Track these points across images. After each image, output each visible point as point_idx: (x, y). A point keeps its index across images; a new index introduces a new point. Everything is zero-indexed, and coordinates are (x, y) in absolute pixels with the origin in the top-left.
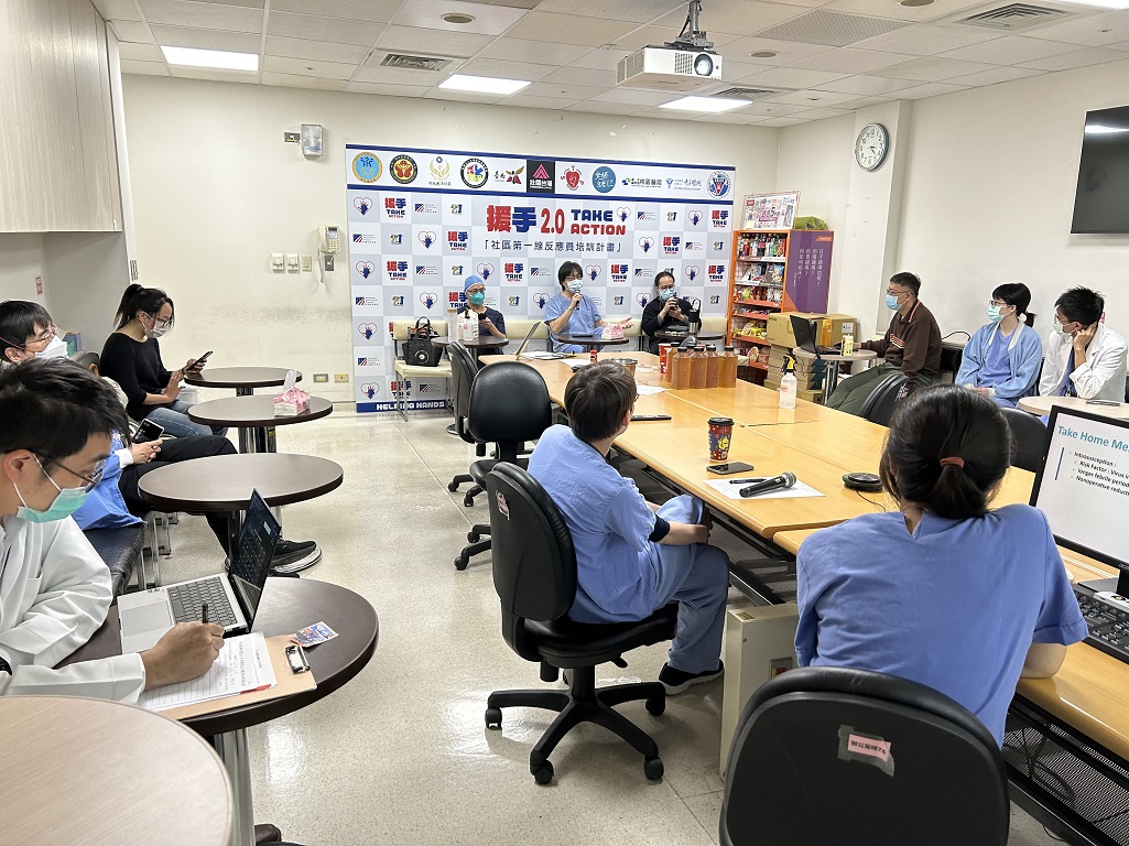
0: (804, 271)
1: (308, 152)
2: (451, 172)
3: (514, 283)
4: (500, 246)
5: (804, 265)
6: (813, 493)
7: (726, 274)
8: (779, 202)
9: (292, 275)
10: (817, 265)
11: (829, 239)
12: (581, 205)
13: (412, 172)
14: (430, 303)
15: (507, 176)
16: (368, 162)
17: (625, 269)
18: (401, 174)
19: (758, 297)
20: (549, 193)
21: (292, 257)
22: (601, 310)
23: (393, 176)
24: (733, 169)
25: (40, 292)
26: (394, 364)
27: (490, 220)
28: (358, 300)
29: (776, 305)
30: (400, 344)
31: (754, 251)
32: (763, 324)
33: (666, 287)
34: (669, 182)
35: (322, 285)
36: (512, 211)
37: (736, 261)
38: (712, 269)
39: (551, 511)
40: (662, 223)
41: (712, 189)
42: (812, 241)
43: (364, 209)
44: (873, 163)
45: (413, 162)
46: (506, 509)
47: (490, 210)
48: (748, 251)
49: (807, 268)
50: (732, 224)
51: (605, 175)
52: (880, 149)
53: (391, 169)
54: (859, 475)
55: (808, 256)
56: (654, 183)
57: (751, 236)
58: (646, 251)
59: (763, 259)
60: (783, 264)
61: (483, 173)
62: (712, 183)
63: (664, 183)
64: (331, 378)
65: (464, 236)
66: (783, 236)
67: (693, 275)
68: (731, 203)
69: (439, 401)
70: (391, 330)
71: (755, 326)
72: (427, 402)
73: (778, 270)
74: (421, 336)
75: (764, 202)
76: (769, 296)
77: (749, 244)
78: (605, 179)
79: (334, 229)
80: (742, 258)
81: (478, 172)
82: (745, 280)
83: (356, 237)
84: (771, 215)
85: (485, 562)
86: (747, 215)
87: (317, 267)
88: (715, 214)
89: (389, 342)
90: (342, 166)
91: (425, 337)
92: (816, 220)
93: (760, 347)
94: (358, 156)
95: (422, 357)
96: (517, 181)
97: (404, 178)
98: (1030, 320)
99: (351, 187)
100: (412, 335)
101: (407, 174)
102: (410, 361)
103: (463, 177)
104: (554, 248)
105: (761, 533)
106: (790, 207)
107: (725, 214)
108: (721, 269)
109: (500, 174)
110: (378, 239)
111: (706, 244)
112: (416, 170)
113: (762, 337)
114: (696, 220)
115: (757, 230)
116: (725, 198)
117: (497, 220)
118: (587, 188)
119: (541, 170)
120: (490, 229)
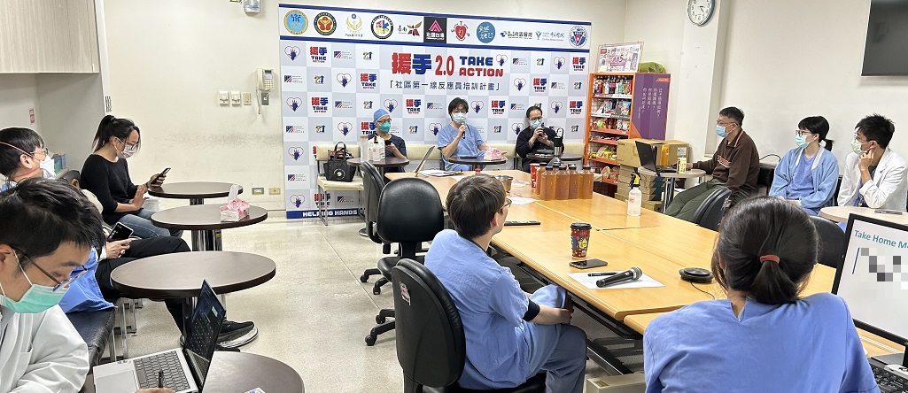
0: (646, 105)
1: (249, 10)
2: (364, 26)
3: (413, 115)
4: (402, 85)
5: (647, 101)
6: (656, 284)
7: (584, 108)
8: (627, 50)
9: (236, 108)
10: (657, 101)
11: (666, 80)
12: (467, 53)
13: (332, 26)
14: (346, 131)
15: (409, 30)
16: (296, 18)
17: (502, 104)
18: (323, 28)
19: (610, 126)
20: (442, 43)
21: (235, 94)
22: (483, 136)
23: (317, 29)
24: (589, 24)
25: (33, 122)
26: (317, 179)
27: (394, 64)
28: (288, 128)
29: (624, 133)
30: (321, 164)
31: (606, 90)
32: (614, 148)
33: (535, 119)
34: (539, 35)
35: (260, 116)
36: (412, 58)
37: (592, 98)
38: (573, 104)
39: (444, 297)
40: (532, 66)
41: (573, 40)
42: (653, 82)
43: (293, 55)
44: (702, 19)
45: (333, 18)
46: (408, 297)
47: (395, 56)
48: (601, 90)
49: (649, 103)
50: (589, 68)
51: (487, 29)
52: (707, 8)
53: (315, 24)
54: (693, 270)
55: (650, 94)
56: (526, 35)
57: (604, 77)
58: (519, 89)
59: (614, 96)
60: (630, 100)
61: (389, 27)
62: (573, 35)
63: (534, 35)
64: (266, 191)
65: (373, 77)
66: (630, 78)
67: (557, 109)
68: (588, 51)
69: (353, 210)
70: (315, 152)
71: (608, 149)
72: (343, 210)
73: (626, 105)
74: (338, 158)
75: (614, 50)
76: (619, 125)
77: (602, 84)
78: (487, 32)
79: (269, 72)
80: (597, 96)
81: (385, 26)
82: (599, 113)
83: (287, 78)
84: (620, 61)
85: (390, 340)
86: (601, 61)
87: (255, 102)
88: (575, 60)
89: (313, 162)
90: (276, 21)
91: (342, 158)
92: (656, 65)
93: (611, 166)
94: (288, 14)
95: (340, 174)
96: (415, 33)
97: (325, 31)
98: (829, 145)
99: (282, 38)
100: (332, 157)
101: (328, 28)
102: (330, 178)
103: (373, 31)
104: (446, 86)
105: (614, 317)
106: (635, 55)
107: (583, 60)
108: (580, 104)
109: (402, 28)
110: (304, 79)
111: (568, 84)
112: (335, 25)
113: (613, 159)
114: (560, 65)
115: (609, 73)
116: (583, 47)
117: (400, 64)
118: (472, 39)
119: (435, 25)
120: (394, 72)
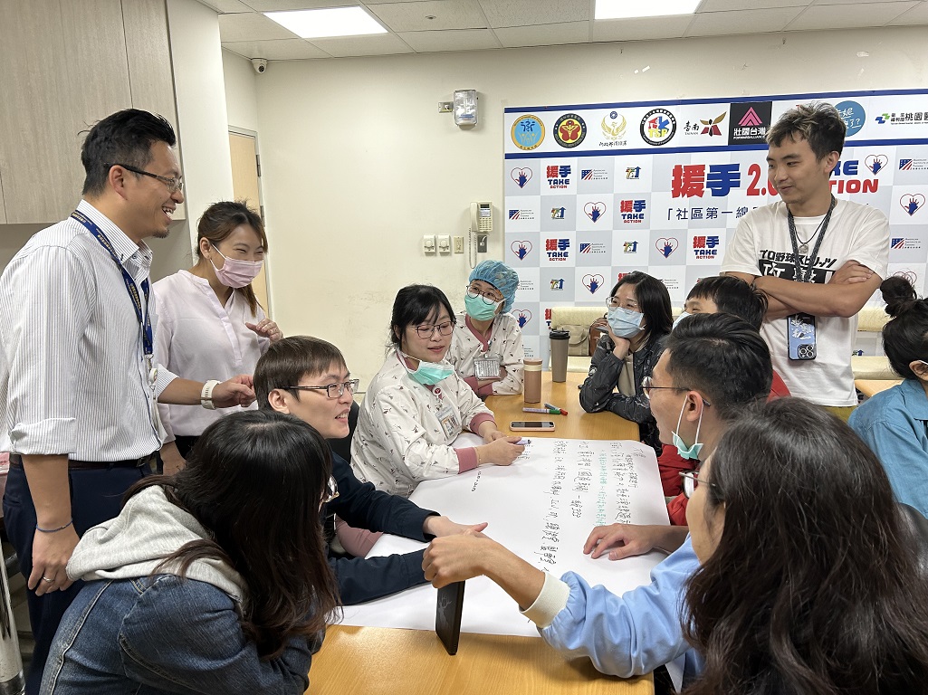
1: (461, 121)
2: (628, 130)
4: (688, 215)
9: (444, 258)
13: (579, 133)
14: (594, 287)
15: (702, 127)
16: (528, 126)
18: (566, 137)
20: (762, 144)
21: (443, 239)
23: (557, 139)
27: (676, 184)
36: (707, 171)
45: (581, 121)
47: (677, 171)
53: (555, 132)
61: (670, 126)
65: (640, 205)
70: (548, 317)
78: (849, 119)
79: (485, 206)
81: (663, 125)
83: (512, 213)
87: (469, 249)
90: (500, 133)
94: (518, 121)
96: (715, 131)
99: (508, 156)
101: (574, 135)
103: (643, 134)
109: (692, 125)
110: (537, 215)
112: (585, 131)
117: (685, 182)
119: (751, 116)
120: (675, 195)
